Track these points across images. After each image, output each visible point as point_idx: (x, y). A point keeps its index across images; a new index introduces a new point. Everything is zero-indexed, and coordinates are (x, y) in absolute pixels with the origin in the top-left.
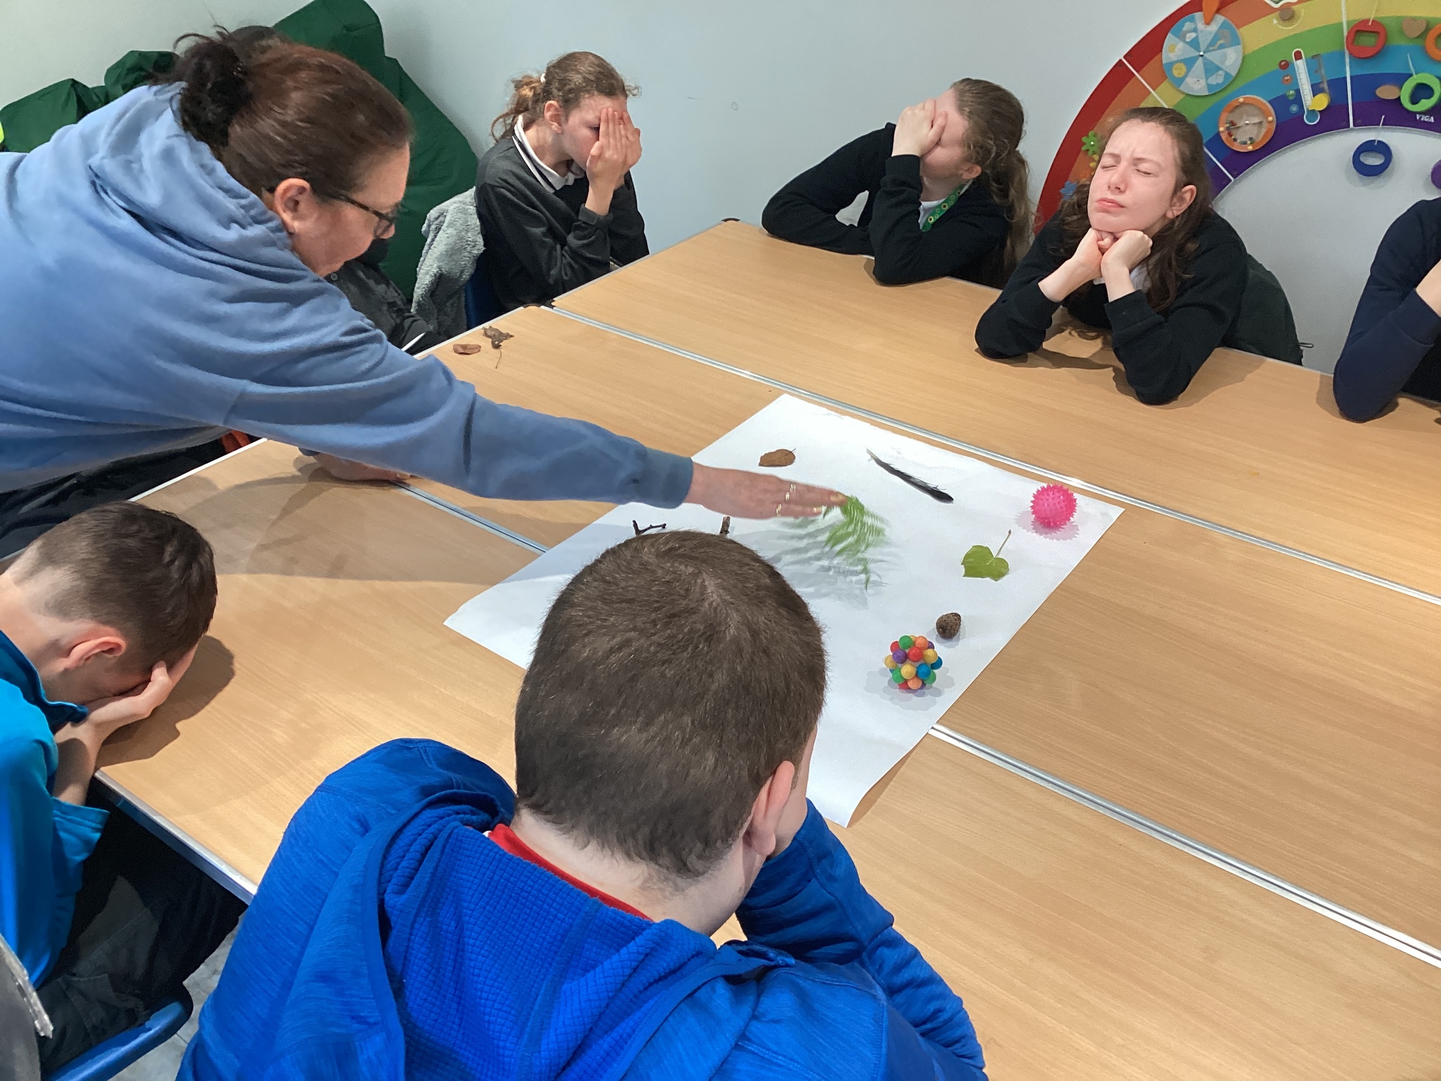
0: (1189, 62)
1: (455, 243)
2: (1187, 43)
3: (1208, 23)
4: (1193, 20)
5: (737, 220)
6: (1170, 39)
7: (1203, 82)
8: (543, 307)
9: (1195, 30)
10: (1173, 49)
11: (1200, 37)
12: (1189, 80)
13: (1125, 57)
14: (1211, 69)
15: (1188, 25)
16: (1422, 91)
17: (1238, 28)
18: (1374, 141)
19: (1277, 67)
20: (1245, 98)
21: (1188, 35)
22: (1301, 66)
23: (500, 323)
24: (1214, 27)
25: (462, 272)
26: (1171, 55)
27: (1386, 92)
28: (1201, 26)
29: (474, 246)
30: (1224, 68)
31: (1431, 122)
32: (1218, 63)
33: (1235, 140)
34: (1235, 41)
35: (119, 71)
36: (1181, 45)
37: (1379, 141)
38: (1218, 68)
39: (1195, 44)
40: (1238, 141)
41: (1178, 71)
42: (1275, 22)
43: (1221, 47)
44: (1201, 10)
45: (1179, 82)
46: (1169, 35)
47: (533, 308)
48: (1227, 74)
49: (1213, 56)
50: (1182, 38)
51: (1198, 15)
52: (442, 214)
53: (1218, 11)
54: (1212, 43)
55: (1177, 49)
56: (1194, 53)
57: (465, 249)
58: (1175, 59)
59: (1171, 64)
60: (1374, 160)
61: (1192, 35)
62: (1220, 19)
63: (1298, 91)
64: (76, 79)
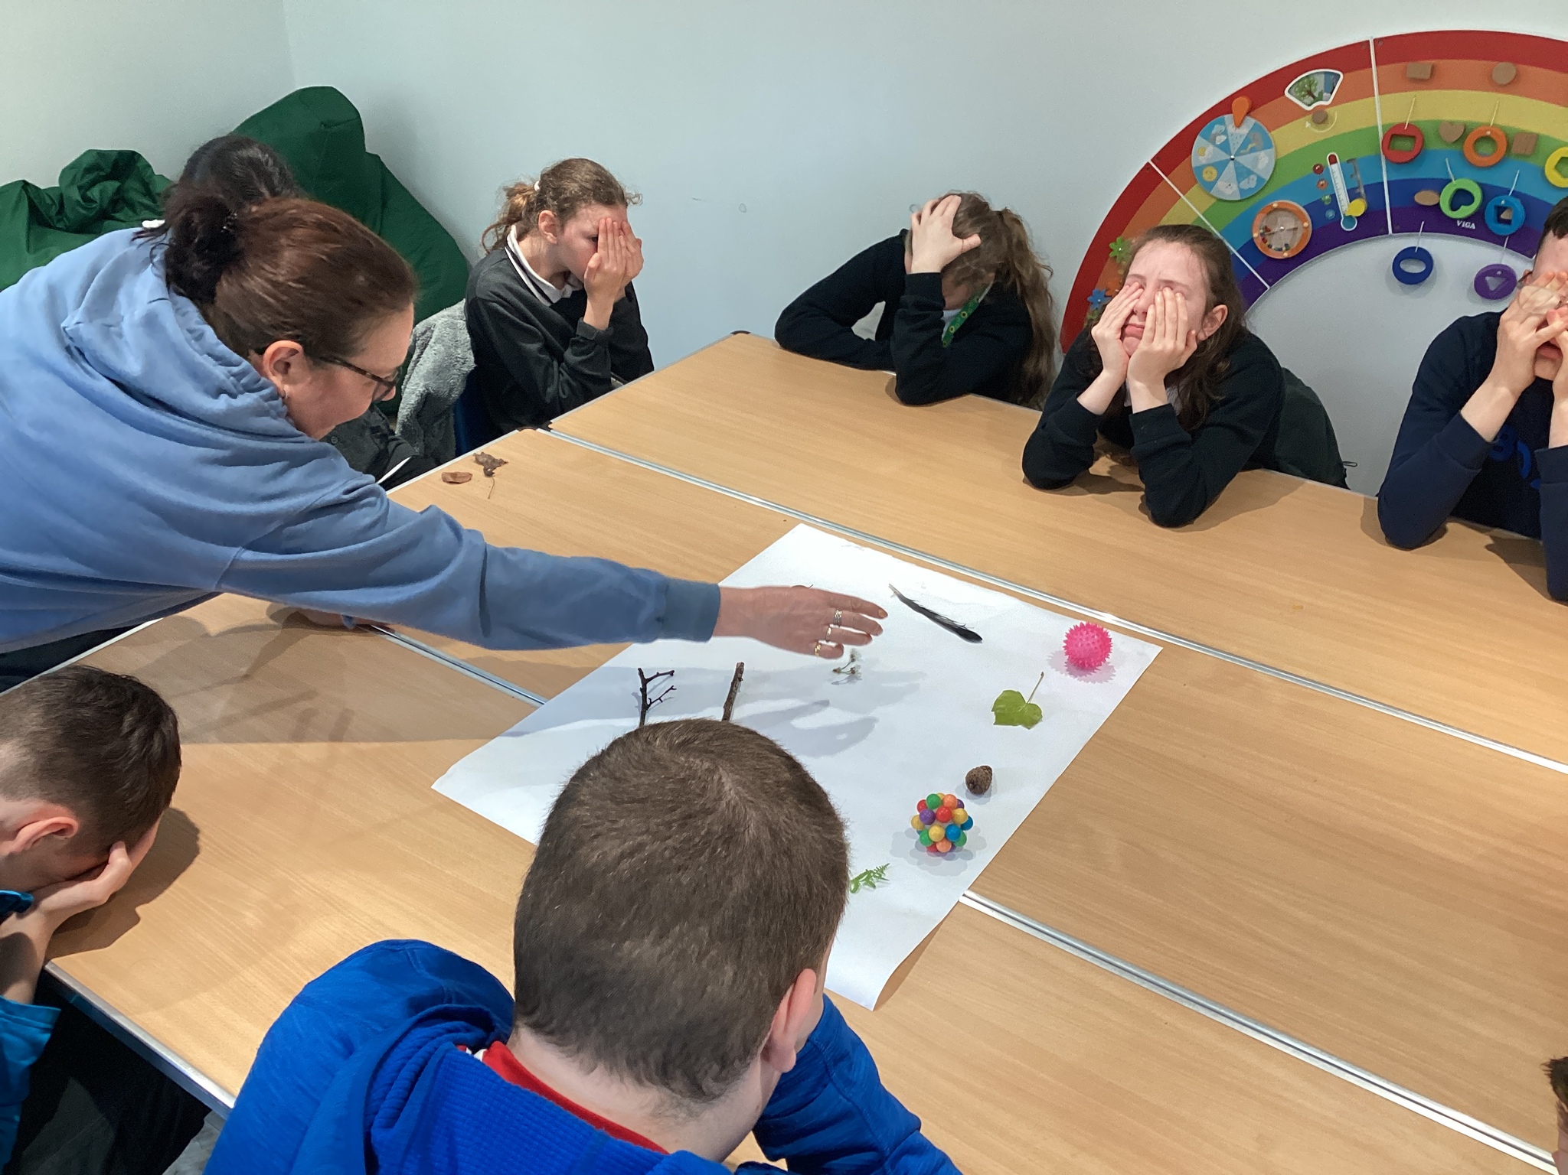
0: (1220, 166)
1: (444, 360)
2: (1217, 146)
3: (1238, 125)
4: (1223, 123)
5: (747, 333)
6: (1199, 141)
7: (1235, 187)
8: (539, 430)
9: (1225, 133)
10: (1203, 152)
11: (1230, 138)
12: (1221, 184)
13: (1152, 160)
14: (1242, 173)
15: (1217, 128)
16: (1462, 197)
17: (1270, 132)
18: (1414, 248)
19: (1312, 171)
20: (1279, 204)
21: (1218, 138)
22: (1335, 170)
23: (492, 448)
24: (1244, 130)
25: (451, 390)
26: (1201, 158)
27: (1424, 198)
28: (1231, 129)
29: (463, 364)
30: (1255, 171)
31: (1472, 230)
32: (1249, 167)
33: (1270, 246)
34: (1268, 144)
35: (73, 172)
36: (1211, 148)
37: (1419, 248)
38: (1250, 172)
39: (1225, 147)
40: (1273, 247)
41: (1209, 175)
42: (1308, 125)
43: (1253, 150)
44: (1230, 112)
45: (1209, 186)
46: (1199, 138)
47: (528, 432)
48: (1260, 179)
49: (1245, 160)
50: (1213, 141)
51: (1228, 117)
52: (429, 329)
53: (1248, 113)
54: (1244, 146)
55: (1206, 153)
56: (1224, 156)
57: (454, 366)
58: (1204, 162)
59: (1202, 168)
60: (1414, 268)
61: (1220, 139)
62: (1250, 122)
63: (1333, 196)
64: (29, 181)
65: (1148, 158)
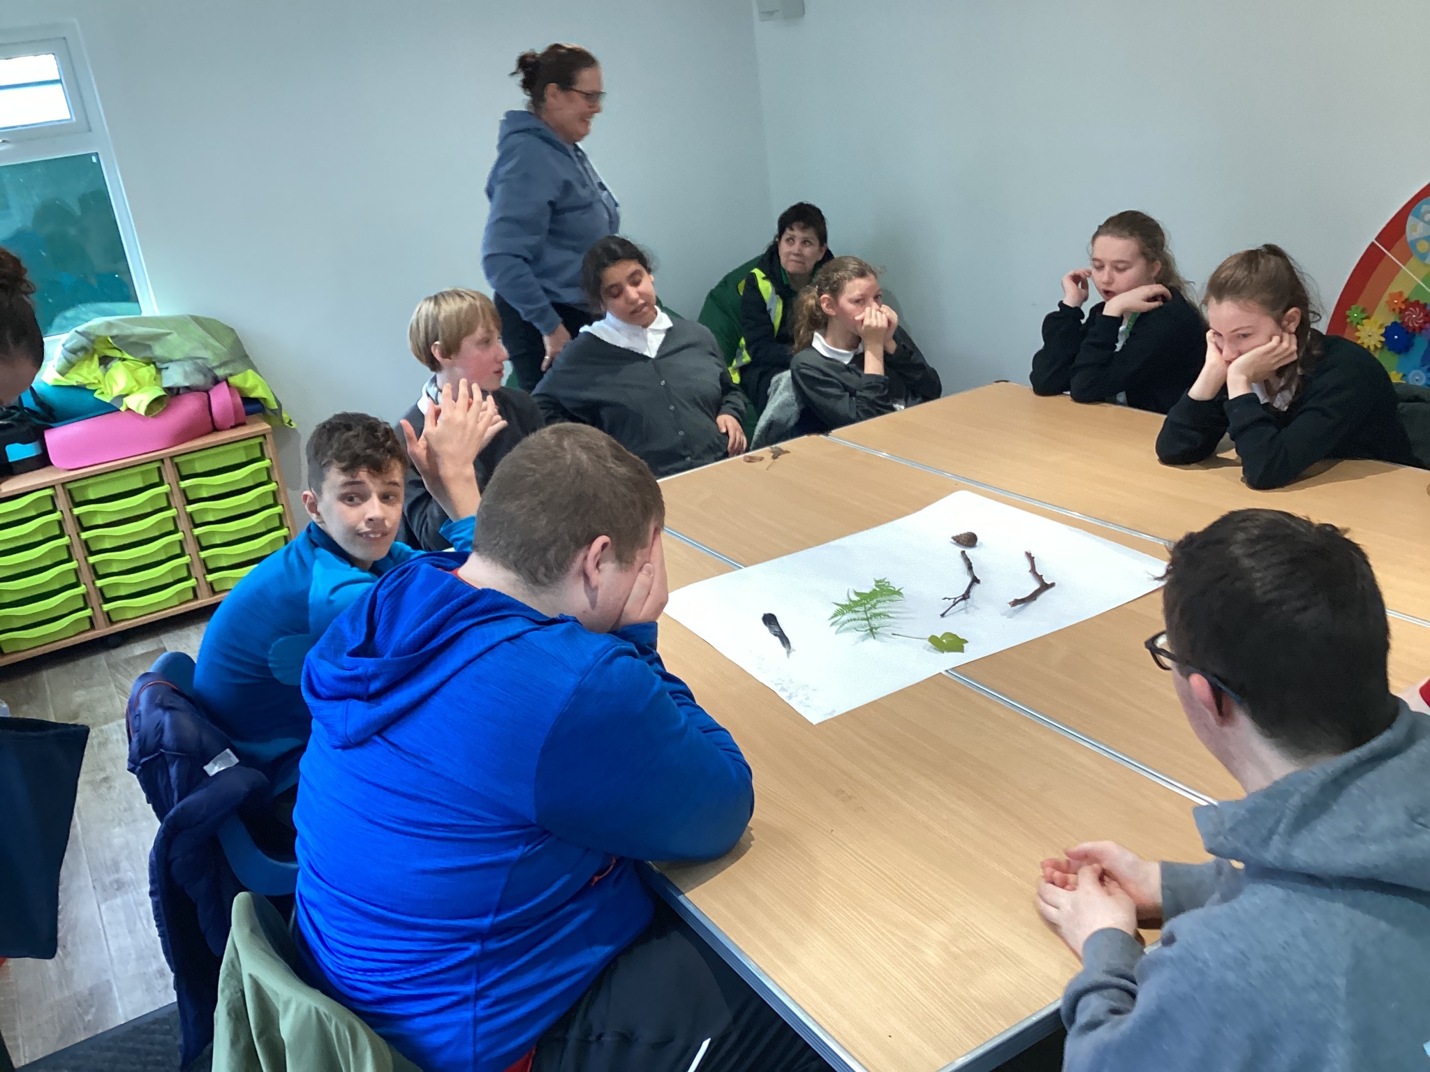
4: (1428, 203)
5: (1008, 382)
6: (1411, 220)
10: (1415, 229)
13: (1376, 239)
15: (1425, 208)
23: (782, 445)
26: (1414, 233)
36: (1421, 224)
41: (1422, 247)
45: (1423, 257)
46: (1410, 218)
50: (1421, 219)
55: (1418, 228)
58: (1417, 237)
59: (1418, 240)
61: (1428, 217)
65: (1372, 239)
